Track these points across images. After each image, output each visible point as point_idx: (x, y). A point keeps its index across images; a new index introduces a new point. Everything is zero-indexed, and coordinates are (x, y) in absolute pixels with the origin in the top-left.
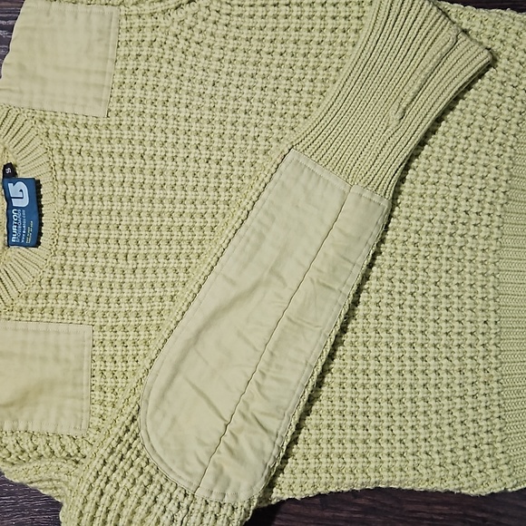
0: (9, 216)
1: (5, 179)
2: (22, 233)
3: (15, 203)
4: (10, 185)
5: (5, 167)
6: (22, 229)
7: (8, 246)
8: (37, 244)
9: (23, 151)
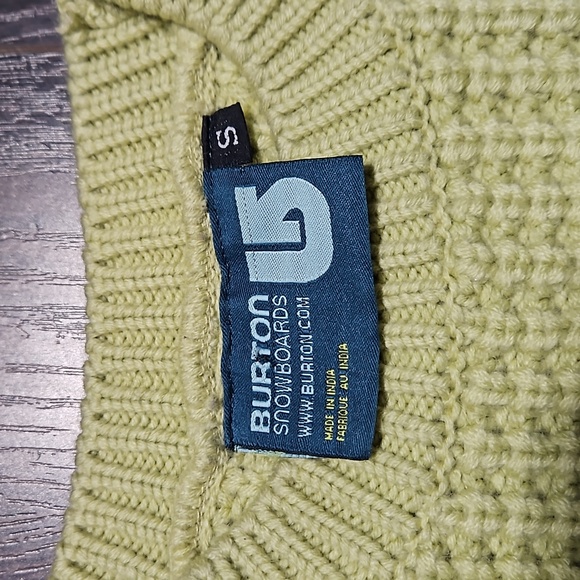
0: (233, 323)
1: (220, 173)
2: (297, 397)
3: (261, 268)
4: (244, 196)
5: (212, 123)
6: (297, 378)
7: (231, 447)
8: (366, 443)
9: (290, 53)
